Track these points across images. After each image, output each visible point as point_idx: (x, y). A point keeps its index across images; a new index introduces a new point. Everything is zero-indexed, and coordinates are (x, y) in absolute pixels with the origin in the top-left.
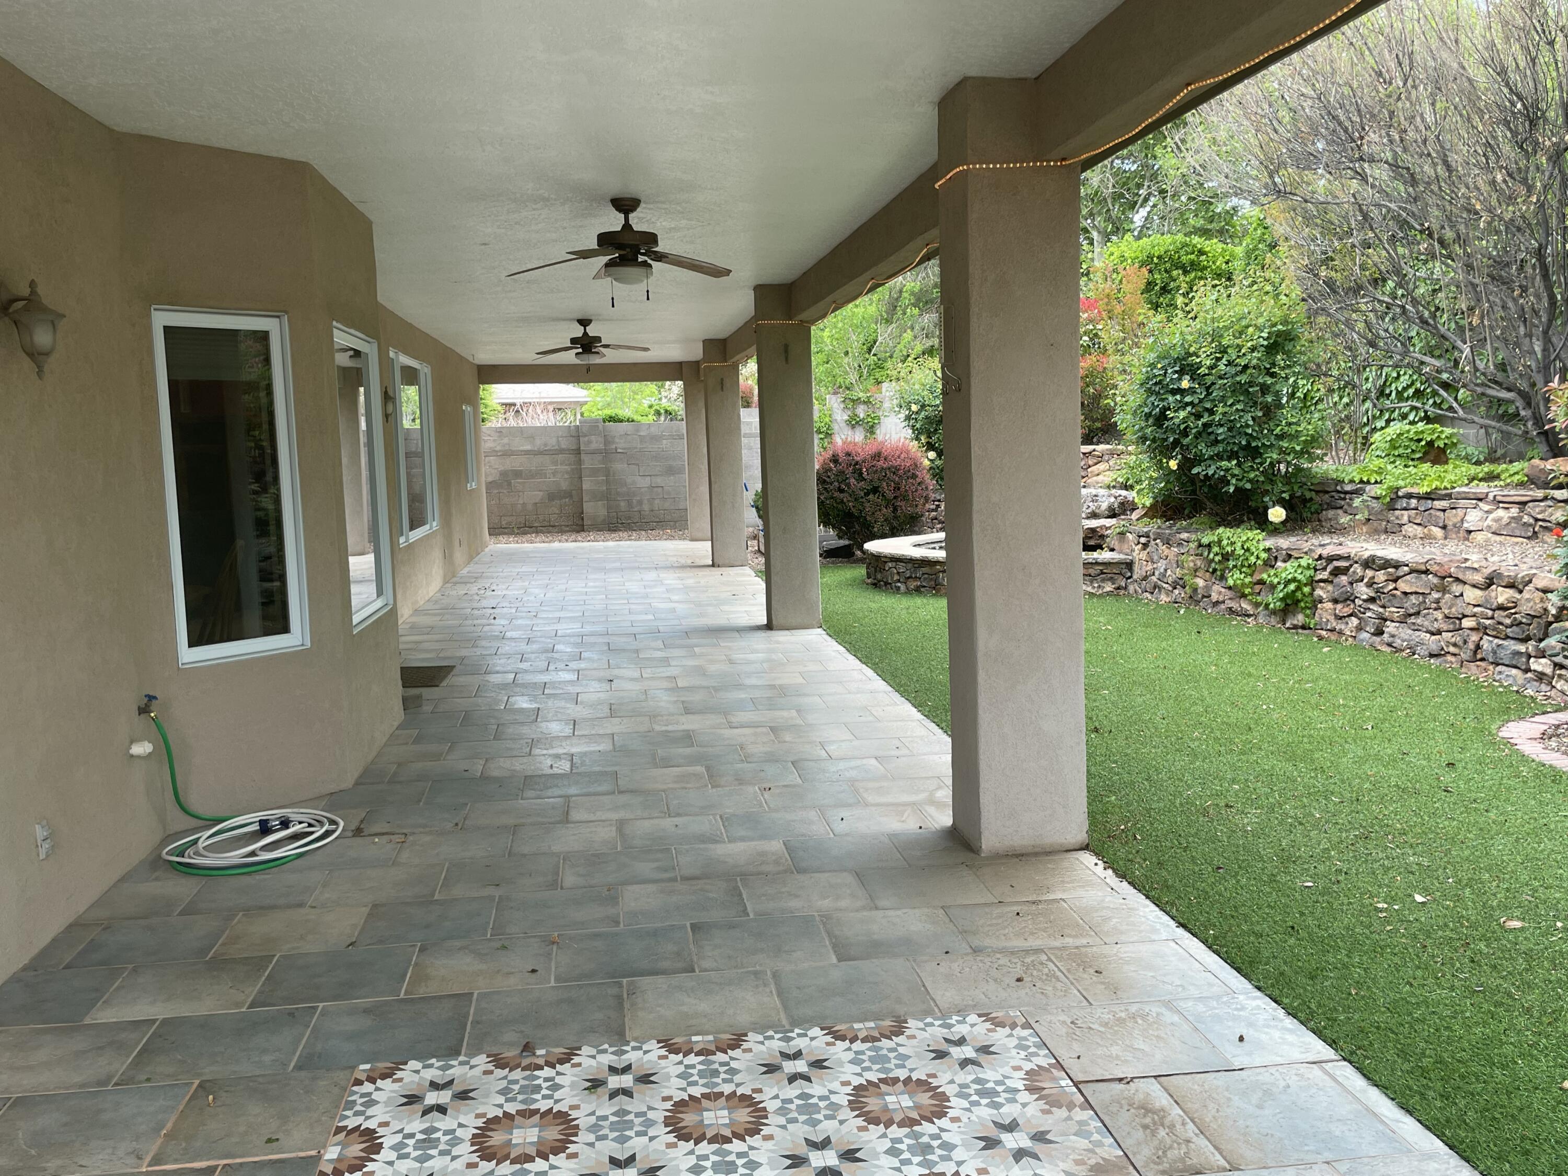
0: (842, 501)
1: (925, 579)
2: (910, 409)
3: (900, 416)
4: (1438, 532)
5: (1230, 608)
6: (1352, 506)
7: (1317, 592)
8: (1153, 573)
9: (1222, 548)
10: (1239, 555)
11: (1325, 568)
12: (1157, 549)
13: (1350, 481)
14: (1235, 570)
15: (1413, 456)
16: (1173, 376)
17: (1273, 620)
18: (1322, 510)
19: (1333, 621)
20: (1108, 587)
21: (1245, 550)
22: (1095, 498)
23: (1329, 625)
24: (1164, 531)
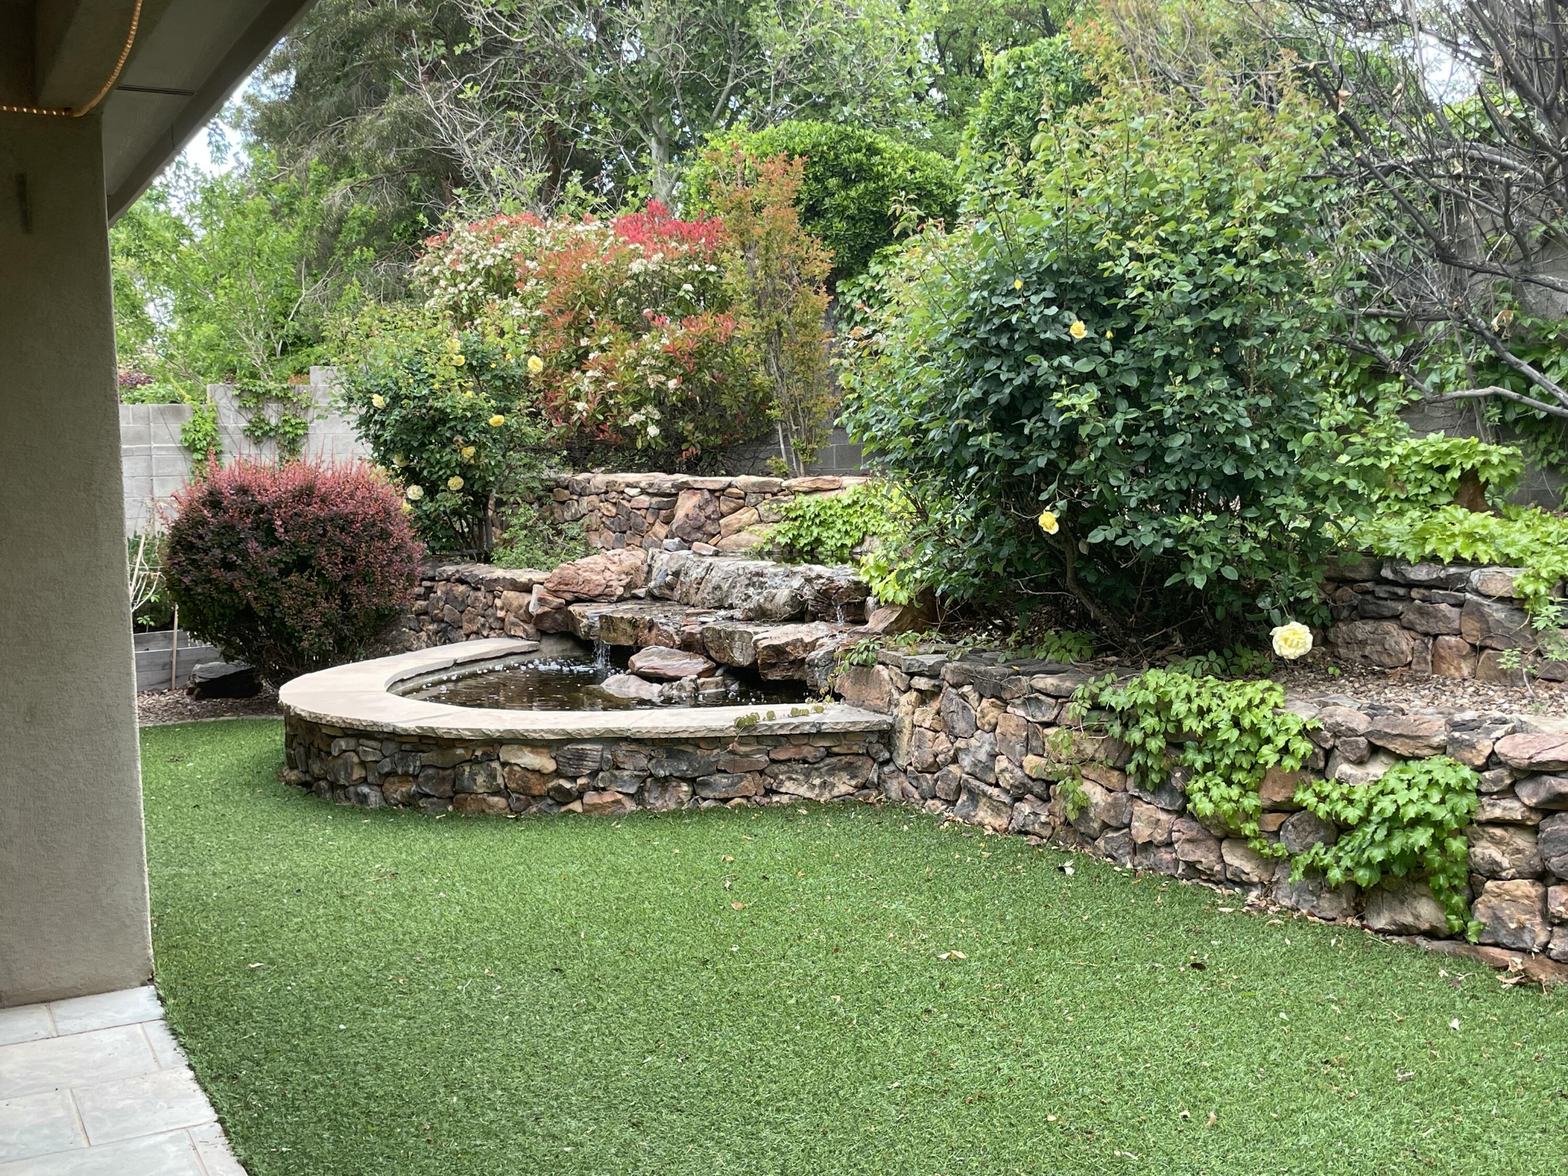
0: (230, 588)
1: (428, 779)
2: (370, 403)
3: (348, 418)
5: (1190, 865)
6: (1428, 614)
7: (1485, 851)
8: (955, 760)
9: (1168, 720)
10: (1227, 740)
11: (1510, 792)
12: (964, 708)
13: (1423, 559)
14: (1209, 774)
15: (1434, 502)
16: (1047, 312)
17: (1327, 905)
18: (1335, 620)
19: (1537, 929)
20: (843, 786)
21: (1242, 731)
22: (756, 579)
23: (1527, 937)
24: (982, 668)
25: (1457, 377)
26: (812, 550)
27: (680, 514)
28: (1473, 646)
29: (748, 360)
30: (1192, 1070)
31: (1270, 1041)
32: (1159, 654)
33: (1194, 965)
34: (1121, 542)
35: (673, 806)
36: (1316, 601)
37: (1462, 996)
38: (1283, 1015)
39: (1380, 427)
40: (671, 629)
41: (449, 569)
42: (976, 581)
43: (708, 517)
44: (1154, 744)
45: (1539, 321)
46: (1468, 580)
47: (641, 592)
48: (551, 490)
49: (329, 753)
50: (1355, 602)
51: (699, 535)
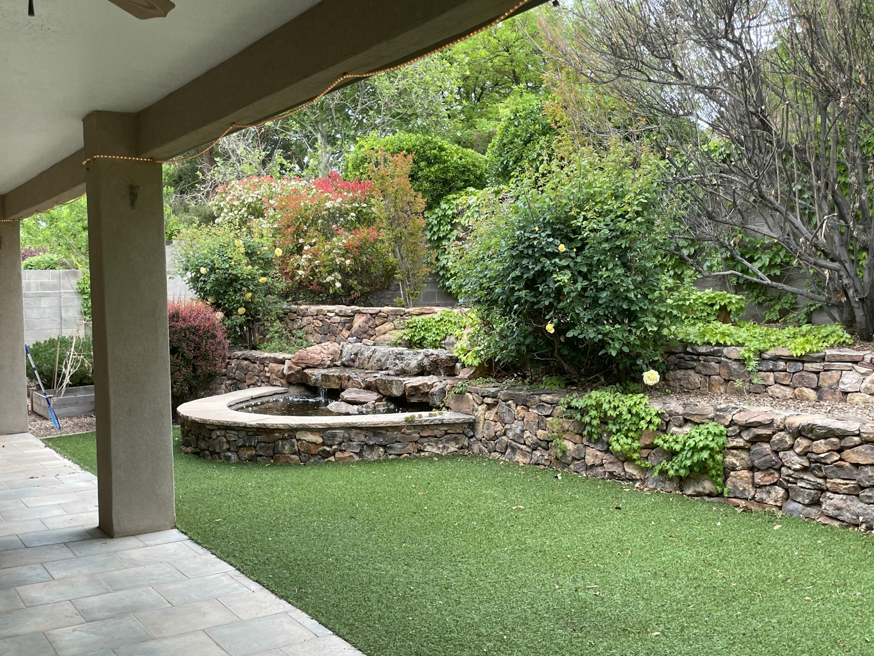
1: (261, 448)
2: (198, 271)
3: (185, 278)
4: (812, 394)
5: (611, 473)
6: (706, 366)
7: (730, 459)
8: (505, 434)
9: (601, 412)
10: (626, 419)
11: (739, 435)
12: (509, 410)
13: (704, 344)
14: (619, 434)
15: (709, 319)
16: (548, 240)
17: (668, 486)
18: (668, 370)
19: (751, 489)
20: (453, 448)
21: (632, 415)
22: (399, 356)
23: (747, 493)
24: (518, 393)
25: (718, 263)
26: (421, 342)
27: (356, 325)
28: (725, 380)
29: (384, 250)
30: (619, 541)
31: (649, 531)
32: (594, 385)
33: (616, 508)
34: (581, 337)
35: (376, 458)
36: (661, 361)
37: (722, 515)
38: (653, 523)
39: (685, 289)
40: (359, 380)
41: (239, 353)
42: (513, 354)
43: (370, 327)
44: (595, 422)
45: (753, 239)
46: (722, 352)
47: (338, 363)
48: (287, 314)
49: (210, 438)
50: (676, 362)
51: (366, 336)
